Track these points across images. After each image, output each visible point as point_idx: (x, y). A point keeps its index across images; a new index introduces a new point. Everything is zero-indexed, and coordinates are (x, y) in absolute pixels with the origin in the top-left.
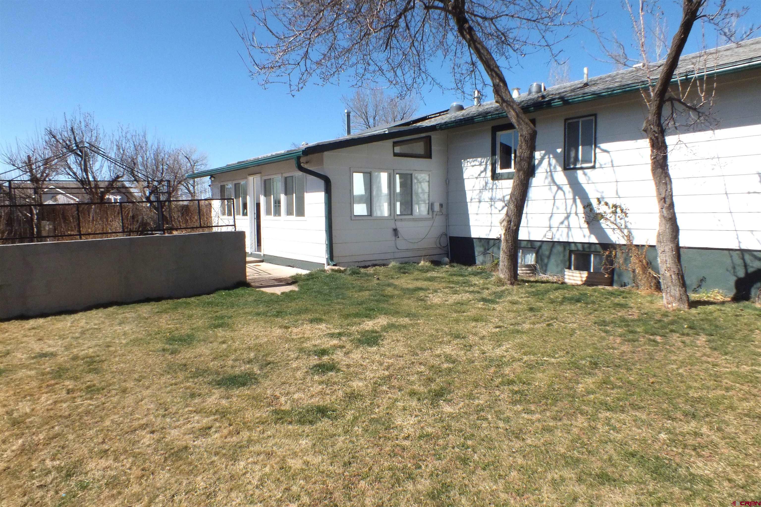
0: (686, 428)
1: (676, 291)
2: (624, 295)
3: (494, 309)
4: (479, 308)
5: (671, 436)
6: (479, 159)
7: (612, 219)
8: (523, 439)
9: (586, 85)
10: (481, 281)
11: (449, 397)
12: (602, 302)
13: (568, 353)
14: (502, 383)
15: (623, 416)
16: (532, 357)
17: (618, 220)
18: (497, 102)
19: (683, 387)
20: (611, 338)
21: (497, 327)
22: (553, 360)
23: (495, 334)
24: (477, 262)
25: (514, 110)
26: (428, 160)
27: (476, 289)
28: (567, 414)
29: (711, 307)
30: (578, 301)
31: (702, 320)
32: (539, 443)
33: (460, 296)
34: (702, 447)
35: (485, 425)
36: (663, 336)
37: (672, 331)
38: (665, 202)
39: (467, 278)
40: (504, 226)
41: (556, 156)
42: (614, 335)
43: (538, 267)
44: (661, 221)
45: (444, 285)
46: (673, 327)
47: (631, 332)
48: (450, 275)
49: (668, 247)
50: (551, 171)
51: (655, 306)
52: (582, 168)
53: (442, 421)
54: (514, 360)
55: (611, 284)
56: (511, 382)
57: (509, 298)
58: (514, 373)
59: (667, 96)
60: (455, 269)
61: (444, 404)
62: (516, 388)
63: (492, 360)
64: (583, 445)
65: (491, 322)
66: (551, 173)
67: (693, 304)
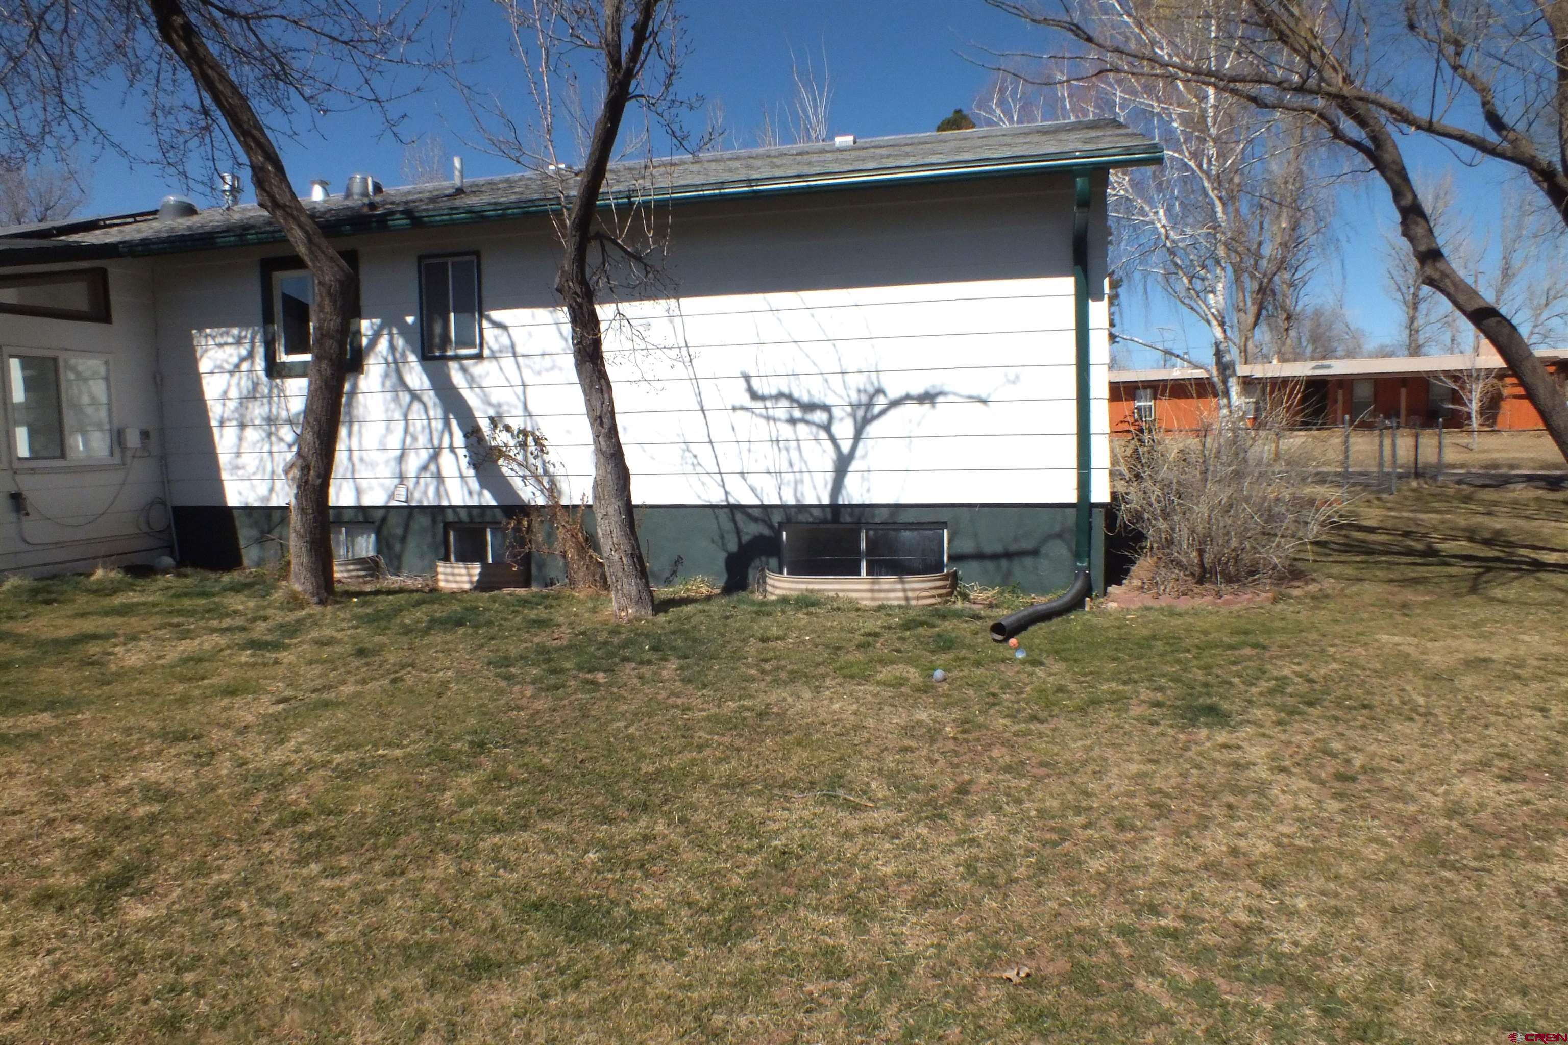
0: (632, 831)
1: (631, 586)
2: (547, 602)
3: (276, 662)
4: (242, 665)
5: (604, 852)
6: (235, 331)
7: (520, 458)
8: (320, 935)
9: (460, 191)
10: (251, 604)
11: (145, 884)
12: (506, 620)
13: (429, 732)
14: (280, 824)
15: (524, 837)
16: (352, 755)
17: (532, 460)
18: (261, 205)
19: (632, 757)
20: (517, 688)
21: (279, 702)
22: (398, 752)
23: (275, 717)
24: (246, 562)
25: (301, 227)
26: (103, 326)
27: (239, 621)
28: (416, 859)
29: (689, 609)
30: (460, 623)
31: (673, 633)
32: (353, 934)
33: (197, 641)
34: (653, 858)
35: (231, 925)
36: (609, 670)
37: (625, 659)
38: (602, 424)
39: (217, 599)
40: (293, 479)
41: (405, 331)
42: (523, 682)
43: (382, 561)
44: (598, 459)
45: (157, 620)
46: (627, 652)
47: (553, 672)
48: (174, 596)
49: (613, 507)
50: (395, 362)
51: (599, 618)
52: (457, 358)
53: (122, 946)
54: (312, 766)
55: (527, 584)
56: (302, 817)
57: (314, 634)
58: (308, 797)
59: (593, 229)
60: (188, 581)
61: (131, 903)
62: (310, 828)
63: (259, 776)
64: (444, 912)
65: (267, 692)
66: (396, 367)
67: (661, 606)
